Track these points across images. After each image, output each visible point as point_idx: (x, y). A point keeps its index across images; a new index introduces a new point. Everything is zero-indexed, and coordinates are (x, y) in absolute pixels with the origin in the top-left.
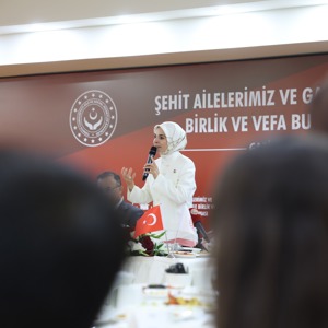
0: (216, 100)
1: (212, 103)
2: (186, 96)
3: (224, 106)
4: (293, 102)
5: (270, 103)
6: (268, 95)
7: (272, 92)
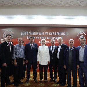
0: (33, 33)
1: (32, 34)
2: (27, 32)
3: (35, 34)
4: (47, 35)
5: (43, 35)
6: (43, 33)
7: (44, 33)
